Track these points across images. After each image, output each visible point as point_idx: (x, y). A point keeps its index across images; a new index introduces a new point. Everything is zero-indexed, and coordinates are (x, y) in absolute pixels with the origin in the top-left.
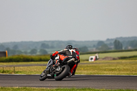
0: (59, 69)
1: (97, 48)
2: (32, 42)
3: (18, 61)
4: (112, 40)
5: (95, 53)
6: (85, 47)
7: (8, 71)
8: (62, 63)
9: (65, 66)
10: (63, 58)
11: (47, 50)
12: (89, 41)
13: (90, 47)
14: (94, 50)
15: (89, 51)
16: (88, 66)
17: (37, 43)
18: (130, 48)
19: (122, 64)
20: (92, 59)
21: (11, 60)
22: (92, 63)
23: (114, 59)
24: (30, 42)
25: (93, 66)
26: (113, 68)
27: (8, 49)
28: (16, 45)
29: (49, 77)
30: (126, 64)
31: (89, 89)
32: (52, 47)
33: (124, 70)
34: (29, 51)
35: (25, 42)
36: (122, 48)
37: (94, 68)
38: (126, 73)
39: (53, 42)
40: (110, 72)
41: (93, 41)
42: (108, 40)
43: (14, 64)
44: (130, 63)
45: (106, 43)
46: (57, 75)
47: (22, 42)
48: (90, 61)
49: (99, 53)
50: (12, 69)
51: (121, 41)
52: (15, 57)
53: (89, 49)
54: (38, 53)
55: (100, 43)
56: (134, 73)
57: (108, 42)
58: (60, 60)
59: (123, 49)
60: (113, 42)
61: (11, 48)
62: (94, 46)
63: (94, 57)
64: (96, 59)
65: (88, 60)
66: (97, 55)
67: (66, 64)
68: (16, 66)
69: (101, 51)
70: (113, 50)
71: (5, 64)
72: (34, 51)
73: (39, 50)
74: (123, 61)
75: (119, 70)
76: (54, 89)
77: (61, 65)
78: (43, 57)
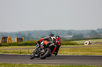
0: (43, 51)
1: (90, 36)
2: (42, 31)
3: (31, 45)
5: (89, 39)
6: (82, 35)
7: (24, 53)
8: (45, 46)
9: (47, 49)
10: (46, 43)
12: (84, 31)
13: (85, 35)
14: (88, 37)
15: (85, 38)
16: (83, 49)
20: (86, 43)
21: (26, 44)
22: (87, 46)
25: (87, 49)
27: (24, 36)
28: (30, 33)
31: (84, 65)
35: (37, 31)
37: (88, 50)
40: (100, 53)
41: (88, 30)
42: (99, 29)
43: (29, 47)
46: (42, 55)
47: (34, 31)
48: (85, 45)
49: (91, 39)
50: (27, 51)
52: (29, 42)
53: (84, 36)
55: (93, 32)
57: (99, 31)
58: (44, 45)
61: (26, 35)
62: (88, 34)
63: (88, 42)
64: (90, 43)
65: (84, 44)
66: (90, 40)
67: (48, 47)
68: (30, 49)
69: (94, 37)
71: (22, 47)
77: (44, 48)
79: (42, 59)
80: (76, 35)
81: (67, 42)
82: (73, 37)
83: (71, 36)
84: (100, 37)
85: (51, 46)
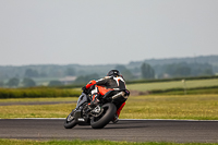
0: (98, 110)
4: (137, 63)
9: (108, 105)
10: (104, 91)
11: (35, 79)
12: (101, 66)
17: (20, 68)
18: (166, 76)
19: (153, 101)
23: (141, 94)
24: (7, 67)
26: (140, 108)
29: (81, 123)
30: (161, 102)
31: (102, 141)
32: (43, 75)
33: (158, 111)
34: (6, 81)
36: (153, 76)
38: (160, 115)
39: (44, 67)
40: (135, 115)
42: (132, 63)
44: (167, 100)
45: (128, 68)
46: (96, 119)
51: (152, 65)
54: (21, 85)
56: (173, 115)
57: (132, 67)
59: (156, 77)
60: (139, 66)
67: (110, 101)
70: (140, 79)
72: (13, 82)
73: (21, 80)
74: (157, 97)
75: (150, 111)
76: (46, 141)
77: (101, 104)
78: (28, 91)
79: (95, 128)
80: (84, 75)
81: (65, 90)
82: (78, 80)
83: (73, 78)
84: (135, 80)
85: (115, 99)
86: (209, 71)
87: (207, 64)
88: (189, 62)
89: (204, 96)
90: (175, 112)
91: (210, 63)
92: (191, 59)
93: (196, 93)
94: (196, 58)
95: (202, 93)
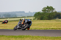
38: (2, 28)
56: (5, 28)
59: (1, 17)
86: (16, 16)
87: (15, 14)
88: (10, 13)
89: (14, 23)
90: (6, 27)
91: (16, 14)
92: (11, 12)
93: (12, 22)
94: (12, 12)
95: (14, 22)
